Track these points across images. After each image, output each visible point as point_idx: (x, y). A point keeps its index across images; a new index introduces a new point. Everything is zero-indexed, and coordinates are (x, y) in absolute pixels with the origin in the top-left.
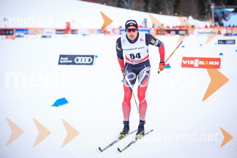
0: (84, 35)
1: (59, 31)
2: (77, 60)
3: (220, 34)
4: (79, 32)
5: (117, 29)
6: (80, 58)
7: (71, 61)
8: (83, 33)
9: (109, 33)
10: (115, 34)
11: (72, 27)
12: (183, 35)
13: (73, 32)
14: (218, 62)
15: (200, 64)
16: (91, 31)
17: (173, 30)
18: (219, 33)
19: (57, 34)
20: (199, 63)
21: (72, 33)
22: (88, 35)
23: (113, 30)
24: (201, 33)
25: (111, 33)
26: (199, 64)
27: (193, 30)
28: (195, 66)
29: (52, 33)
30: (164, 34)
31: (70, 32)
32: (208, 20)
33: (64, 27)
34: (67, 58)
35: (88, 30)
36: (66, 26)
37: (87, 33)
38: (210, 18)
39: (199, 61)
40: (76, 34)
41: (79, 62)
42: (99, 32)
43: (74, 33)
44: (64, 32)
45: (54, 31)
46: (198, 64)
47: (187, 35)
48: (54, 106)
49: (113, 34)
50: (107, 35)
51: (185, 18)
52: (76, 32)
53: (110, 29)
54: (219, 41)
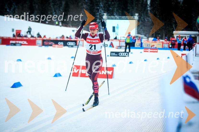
3: (113, 47)
12: (72, 46)
17: (61, 41)
18: (111, 45)
30: (51, 45)
47: (76, 46)
54: (111, 52)
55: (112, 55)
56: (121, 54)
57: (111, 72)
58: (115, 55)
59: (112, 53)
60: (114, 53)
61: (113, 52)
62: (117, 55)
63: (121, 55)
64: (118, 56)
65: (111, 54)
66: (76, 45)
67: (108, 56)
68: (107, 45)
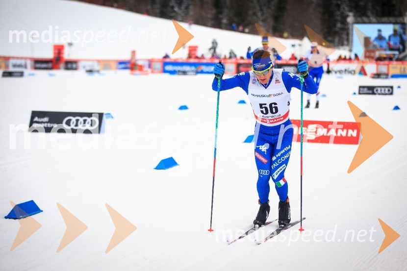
0: (90, 71)
1: (40, 64)
2: (68, 123)
3: (365, 74)
4: (81, 64)
5: (158, 61)
6: (74, 119)
8: (88, 68)
9: (141, 68)
10: (153, 72)
11: (67, 55)
13: (69, 66)
16: (106, 64)
18: (363, 72)
19: (36, 68)
21: (67, 68)
22: (98, 71)
23: (151, 63)
25: (146, 69)
29: (26, 67)
31: (62, 65)
32: (341, 47)
33: (50, 55)
34: (46, 119)
35: (99, 61)
36: (55, 53)
37: (96, 67)
40: (76, 69)
41: (73, 126)
42: (123, 66)
43: (72, 69)
44: (50, 65)
45: (29, 64)
48: (10, 218)
49: (149, 70)
50: (137, 72)
51: (296, 42)
52: (74, 66)
53: (144, 60)
54: (360, 87)
55: (361, 92)
56: (379, 89)
57: (356, 131)
58: (368, 92)
59: (361, 89)
60: (366, 89)
61: (364, 87)
62: (371, 92)
63: (379, 92)
64: (373, 93)
65: (359, 90)
67: (355, 94)
68: (354, 71)
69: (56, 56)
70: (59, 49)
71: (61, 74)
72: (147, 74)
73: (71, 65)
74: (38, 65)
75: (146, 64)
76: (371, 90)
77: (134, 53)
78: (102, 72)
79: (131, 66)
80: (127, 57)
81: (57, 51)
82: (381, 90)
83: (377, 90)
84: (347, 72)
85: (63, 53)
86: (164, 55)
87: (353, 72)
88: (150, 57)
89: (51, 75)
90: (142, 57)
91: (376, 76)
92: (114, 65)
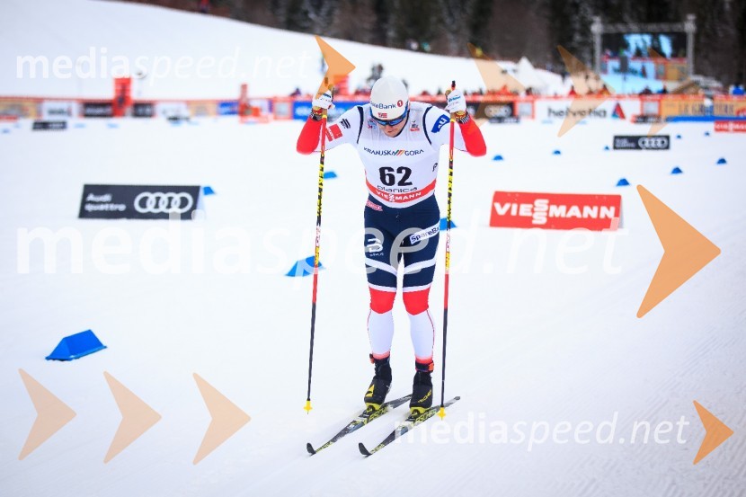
0: (175, 119)
1: (92, 108)
2: (143, 203)
3: (622, 116)
4: (159, 108)
5: (284, 100)
6: (152, 197)
7: (122, 207)
8: (171, 114)
9: (256, 112)
10: (276, 118)
11: (136, 94)
13: (140, 110)
14: (613, 209)
15: (551, 215)
16: (199, 107)
18: (618, 112)
19: (87, 115)
20: (548, 212)
21: (136, 115)
22: (187, 119)
23: (272, 103)
24: (559, 114)
25: (265, 112)
26: (548, 217)
27: (533, 102)
28: (534, 222)
29: (69, 113)
31: (129, 110)
33: (108, 93)
34: (107, 198)
35: (188, 103)
36: (117, 90)
37: (184, 112)
38: (589, 65)
39: (549, 205)
40: (151, 115)
41: (150, 208)
42: (227, 109)
43: (144, 115)
44: (109, 110)
45: (75, 108)
46: (545, 214)
47: (512, 120)
48: (54, 359)
49: (271, 116)
50: (251, 119)
51: (507, 65)
52: (148, 110)
53: (261, 99)
54: (616, 138)
55: (617, 146)
56: (647, 140)
58: (629, 145)
59: (618, 141)
60: (625, 141)
61: (622, 138)
62: (633, 145)
63: (647, 145)
64: (638, 148)
65: (615, 142)
66: (513, 114)
67: (607, 148)
68: (605, 112)
69: (120, 94)
70: (124, 85)
71: (126, 123)
72: (266, 122)
73: (142, 109)
74: (90, 111)
75: (265, 105)
76: (634, 142)
77: (244, 87)
78: (194, 119)
79: (240, 108)
80: (233, 94)
81: (120, 88)
82: (650, 143)
83: (643, 143)
84: (592, 114)
85: (129, 90)
86: (292, 90)
87: (602, 114)
88: (270, 94)
89: (112, 126)
90: (257, 96)
91: (641, 120)
92: (213, 108)
